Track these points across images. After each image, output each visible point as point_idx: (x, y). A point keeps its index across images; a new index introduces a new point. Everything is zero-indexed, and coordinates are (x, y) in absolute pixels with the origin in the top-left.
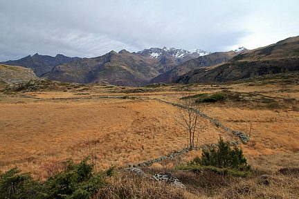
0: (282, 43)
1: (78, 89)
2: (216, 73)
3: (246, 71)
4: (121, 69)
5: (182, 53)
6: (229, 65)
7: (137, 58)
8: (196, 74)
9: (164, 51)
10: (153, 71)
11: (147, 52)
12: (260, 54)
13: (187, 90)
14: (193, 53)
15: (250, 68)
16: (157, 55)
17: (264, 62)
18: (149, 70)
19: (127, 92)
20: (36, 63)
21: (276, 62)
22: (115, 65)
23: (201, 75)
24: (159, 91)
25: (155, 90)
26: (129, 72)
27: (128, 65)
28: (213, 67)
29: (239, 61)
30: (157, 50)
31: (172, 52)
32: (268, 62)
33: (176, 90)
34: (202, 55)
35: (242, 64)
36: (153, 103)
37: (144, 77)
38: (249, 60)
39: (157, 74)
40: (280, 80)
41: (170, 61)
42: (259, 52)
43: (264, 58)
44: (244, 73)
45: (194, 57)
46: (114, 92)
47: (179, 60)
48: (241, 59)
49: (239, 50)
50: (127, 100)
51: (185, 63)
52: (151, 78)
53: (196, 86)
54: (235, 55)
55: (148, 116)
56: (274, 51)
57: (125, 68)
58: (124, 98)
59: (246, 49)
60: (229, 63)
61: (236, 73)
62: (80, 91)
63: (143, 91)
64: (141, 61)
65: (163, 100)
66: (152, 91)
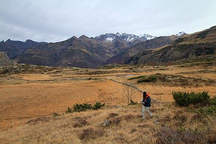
0: (214, 29)
1: (52, 72)
2: (161, 54)
3: (186, 52)
4: (82, 52)
5: (132, 37)
6: (171, 47)
7: (94, 42)
8: (144, 55)
9: (118, 36)
10: (108, 53)
11: (103, 37)
12: (197, 37)
13: (134, 72)
14: (142, 37)
15: (188, 50)
16: (111, 39)
17: (200, 44)
18: (105, 52)
19: (90, 74)
20: (9, 47)
21: (210, 44)
22: (76, 48)
23: (148, 56)
24: (113, 72)
25: (111, 72)
26: (88, 54)
27: (87, 48)
28: (159, 49)
29: (180, 44)
30: (112, 35)
31: (124, 36)
32: (203, 44)
33: (126, 72)
34: (149, 38)
35: (182, 46)
36: (109, 83)
37: (100, 58)
38: (187, 43)
39: (111, 56)
40: (204, 62)
41: (122, 44)
42: (196, 36)
43: (200, 41)
44: (184, 54)
45: (142, 40)
46: (80, 74)
47: (130, 43)
48: (181, 42)
49: (179, 35)
50: (91, 81)
51: (135, 46)
52: (107, 58)
53: (142, 67)
54: (176, 39)
55: (107, 92)
56: (208, 35)
57: (84, 50)
58: (90, 79)
59: (185, 34)
60: (171, 45)
61: (177, 54)
62: (54, 73)
63: (102, 73)
64: (98, 44)
65: (116, 80)
66: (108, 73)
